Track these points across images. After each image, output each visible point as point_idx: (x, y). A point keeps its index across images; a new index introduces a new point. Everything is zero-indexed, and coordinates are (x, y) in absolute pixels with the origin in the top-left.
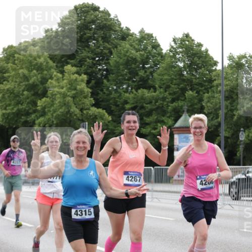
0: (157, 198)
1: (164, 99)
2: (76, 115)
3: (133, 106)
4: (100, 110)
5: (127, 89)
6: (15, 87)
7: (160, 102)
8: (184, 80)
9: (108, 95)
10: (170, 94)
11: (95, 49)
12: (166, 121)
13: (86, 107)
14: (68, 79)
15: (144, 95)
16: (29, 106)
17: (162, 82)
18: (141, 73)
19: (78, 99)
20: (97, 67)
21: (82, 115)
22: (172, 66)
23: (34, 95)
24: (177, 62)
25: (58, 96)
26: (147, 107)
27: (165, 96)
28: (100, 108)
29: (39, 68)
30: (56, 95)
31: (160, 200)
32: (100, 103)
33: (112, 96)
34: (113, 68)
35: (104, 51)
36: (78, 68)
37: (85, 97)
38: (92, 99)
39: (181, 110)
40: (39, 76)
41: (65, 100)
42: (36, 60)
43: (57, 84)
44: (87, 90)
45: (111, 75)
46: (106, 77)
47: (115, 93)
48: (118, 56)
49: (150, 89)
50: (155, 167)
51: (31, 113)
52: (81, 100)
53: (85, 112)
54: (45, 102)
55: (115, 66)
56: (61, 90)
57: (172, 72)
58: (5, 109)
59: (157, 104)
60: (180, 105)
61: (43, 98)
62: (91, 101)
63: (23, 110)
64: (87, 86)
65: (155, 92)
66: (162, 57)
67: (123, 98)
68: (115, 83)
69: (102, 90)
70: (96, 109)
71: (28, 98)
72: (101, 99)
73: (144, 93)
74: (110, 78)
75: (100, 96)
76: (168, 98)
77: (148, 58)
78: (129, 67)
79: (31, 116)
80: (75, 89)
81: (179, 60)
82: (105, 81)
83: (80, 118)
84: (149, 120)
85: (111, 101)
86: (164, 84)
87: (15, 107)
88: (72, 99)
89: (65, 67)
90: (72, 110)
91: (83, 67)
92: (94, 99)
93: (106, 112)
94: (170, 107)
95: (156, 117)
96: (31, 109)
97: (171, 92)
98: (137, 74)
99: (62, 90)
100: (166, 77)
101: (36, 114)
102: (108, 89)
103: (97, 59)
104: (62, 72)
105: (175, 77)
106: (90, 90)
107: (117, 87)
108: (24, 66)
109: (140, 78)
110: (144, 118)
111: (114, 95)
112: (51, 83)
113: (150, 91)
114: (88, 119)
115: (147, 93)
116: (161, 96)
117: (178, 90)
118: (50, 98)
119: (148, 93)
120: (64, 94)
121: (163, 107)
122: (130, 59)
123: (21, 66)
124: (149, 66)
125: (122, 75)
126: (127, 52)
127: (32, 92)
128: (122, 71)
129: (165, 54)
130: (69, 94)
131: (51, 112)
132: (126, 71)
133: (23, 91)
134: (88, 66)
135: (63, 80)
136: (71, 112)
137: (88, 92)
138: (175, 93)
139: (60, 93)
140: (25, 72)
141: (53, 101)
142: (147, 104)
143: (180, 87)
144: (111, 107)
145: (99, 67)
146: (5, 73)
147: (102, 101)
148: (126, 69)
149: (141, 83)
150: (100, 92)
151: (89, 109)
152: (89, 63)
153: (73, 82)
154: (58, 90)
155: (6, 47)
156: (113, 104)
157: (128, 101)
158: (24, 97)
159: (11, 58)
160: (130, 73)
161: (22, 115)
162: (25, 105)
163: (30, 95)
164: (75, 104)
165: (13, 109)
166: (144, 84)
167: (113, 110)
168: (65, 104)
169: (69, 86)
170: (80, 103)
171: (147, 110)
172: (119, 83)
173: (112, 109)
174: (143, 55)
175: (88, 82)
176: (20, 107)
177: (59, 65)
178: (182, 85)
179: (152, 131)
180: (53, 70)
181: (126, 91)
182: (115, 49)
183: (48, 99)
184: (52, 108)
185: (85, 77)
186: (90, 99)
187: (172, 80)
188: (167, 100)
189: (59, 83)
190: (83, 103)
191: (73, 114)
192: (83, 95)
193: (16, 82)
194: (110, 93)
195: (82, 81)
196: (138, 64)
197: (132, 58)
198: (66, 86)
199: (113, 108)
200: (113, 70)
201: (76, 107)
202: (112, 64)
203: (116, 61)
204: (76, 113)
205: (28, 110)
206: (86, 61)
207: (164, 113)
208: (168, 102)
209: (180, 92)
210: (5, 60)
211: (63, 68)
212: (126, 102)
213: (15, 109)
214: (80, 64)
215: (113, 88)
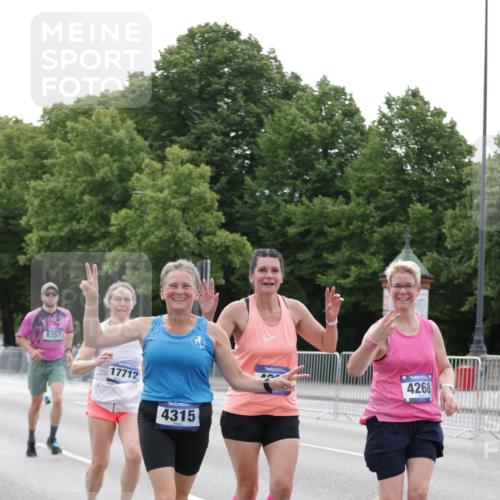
0: (345, 414)
1: (364, 218)
2: (186, 245)
3: (302, 229)
4: (237, 236)
5: (291, 195)
6: (65, 187)
7: (357, 223)
8: (405, 182)
9: (253, 206)
10: (377, 208)
11: (228, 116)
12: (367, 261)
13: (208, 230)
14: (174, 174)
15: (324, 208)
16: (93, 225)
17: (362, 184)
18: (321, 165)
19: (191, 214)
20: (232, 150)
21: (199, 244)
22: (382, 153)
23: (103, 203)
24: (392, 146)
25: (153, 206)
26: (332, 233)
27: (368, 212)
28: (237, 232)
29: (117, 150)
30: (147, 203)
31: (352, 418)
32: (237, 222)
33: (261, 209)
34: (263, 154)
35: (247, 119)
36: (194, 152)
37: (207, 210)
38: (220, 214)
39: (400, 241)
40: (115, 166)
41: (166, 216)
42: (108, 134)
43: (151, 183)
44: (212, 196)
45: (260, 167)
46: (250, 170)
47: (267, 203)
48: (274, 130)
49: (337, 198)
50: (344, 353)
51: (98, 239)
52: (198, 216)
53: (206, 239)
54: (126, 218)
55: (269, 150)
56: (158, 194)
57: (383, 166)
58: (46, 229)
59: (351, 227)
60: (397, 231)
61: (120, 209)
62: (217, 217)
63: (81, 232)
64: (211, 188)
65: (347, 203)
66: (362, 134)
67: (284, 214)
68: (268, 182)
69: (241, 197)
70: (227, 233)
71: (91, 209)
72: (238, 215)
73: (326, 205)
74: (257, 173)
75: (237, 208)
76: (373, 217)
77: (334, 134)
78: (296, 152)
79: (97, 245)
80: (187, 193)
81: (397, 141)
82: (247, 179)
83: (196, 252)
84: (333, 258)
85: (259, 220)
86: (365, 188)
87: (64, 226)
88: (180, 213)
89: (168, 149)
90: (179, 234)
91: (204, 149)
92: (225, 214)
93: (248, 240)
94: (376, 235)
95: (347, 254)
96: (96, 229)
97: (380, 204)
98: (312, 167)
99: (162, 195)
100: (370, 175)
101: (107, 240)
102: (252, 195)
103: (233, 134)
104: (162, 159)
105: (388, 176)
106: (216, 196)
107: (270, 191)
108: (84, 145)
109: (318, 176)
110: (325, 255)
111: (264, 207)
112: (138, 179)
113: (338, 201)
114: (212, 253)
115: (331, 206)
116: (360, 212)
117: (393, 200)
118: (137, 209)
119: (333, 205)
120: (164, 203)
121: (362, 233)
122: (299, 137)
123: (80, 146)
124: (337, 151)
125: (282, 169)
126: (293, 122)
127: (101, 198)
128: (283, 159)
129: (371, 129)
130: (173, 201)
131: (138, 238)
132: (289, 159)
133: (82, 193)
134: (214, 148)
135: (163, 174)
136: (177, 239)
137: (212, 200)
138: (386, 207)
139: (157, 201)
140: (88, 156)
141: (142, 217)
142: (330, 227)
143: (397, 195)
144: (258, 231)
145: (235, 151)
146: (46, 158)
147: (241, 218)
148: (290, 156)
149: (318, 185)
150: (237, 200)
151: (213, 234)
152: (215, 141)
153: (182, 179)
154: (152, 194)
155: (50, 107)
156: (263, 224)
157: (293, 219)
158: (84, 205)
159: (59, 128)
160: (297, 165)
161: (80, 242)
162: (86, 223)
163: (95, 203)
164: (186, 223)
165: (60, 229)
166: (326, 186)
167: (262, 237)
168: (165, 223)
169: (174, 187)
170: (196, 220)
171: (331, 238)
172: (275, 184)
173: (260, 234)
174: (324, 130)
175: (214, 180)
176: (75, 226)
177: (156, 144)
178: (401, 191)
179: (338, 281)
180: (143, 155)
181: (290, 200)
182: (270, 116)
183: (131, 212)
184: (140, 230)
185: (207, 170)
186: (215, 214)
187: (381, 180)
188: (371, 220)
189: (154, 180)
190: (203, 222)
191: (181, 243)
192: (204, 205)
193: (69, 175)
194: (258, 203)
195: (202, 176)
196: (314, 146)
197: (302, 135)
198: (169, 186)
199: (263, 232)
200: (263, 157)
201: (188, 229)
202: (261, 147)
203: (270, 140)
204: (187, 241)
205: (91, 233)
206: (210, 139)
207: (364, 245)
208: (373, 224)
209: (397, 205)
210: (48, 133)
211: (164, 151)
212: (289, 222)
213: (66, 230)
214: (198, 143)
215: (264, 193)
